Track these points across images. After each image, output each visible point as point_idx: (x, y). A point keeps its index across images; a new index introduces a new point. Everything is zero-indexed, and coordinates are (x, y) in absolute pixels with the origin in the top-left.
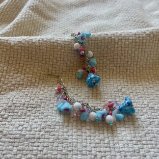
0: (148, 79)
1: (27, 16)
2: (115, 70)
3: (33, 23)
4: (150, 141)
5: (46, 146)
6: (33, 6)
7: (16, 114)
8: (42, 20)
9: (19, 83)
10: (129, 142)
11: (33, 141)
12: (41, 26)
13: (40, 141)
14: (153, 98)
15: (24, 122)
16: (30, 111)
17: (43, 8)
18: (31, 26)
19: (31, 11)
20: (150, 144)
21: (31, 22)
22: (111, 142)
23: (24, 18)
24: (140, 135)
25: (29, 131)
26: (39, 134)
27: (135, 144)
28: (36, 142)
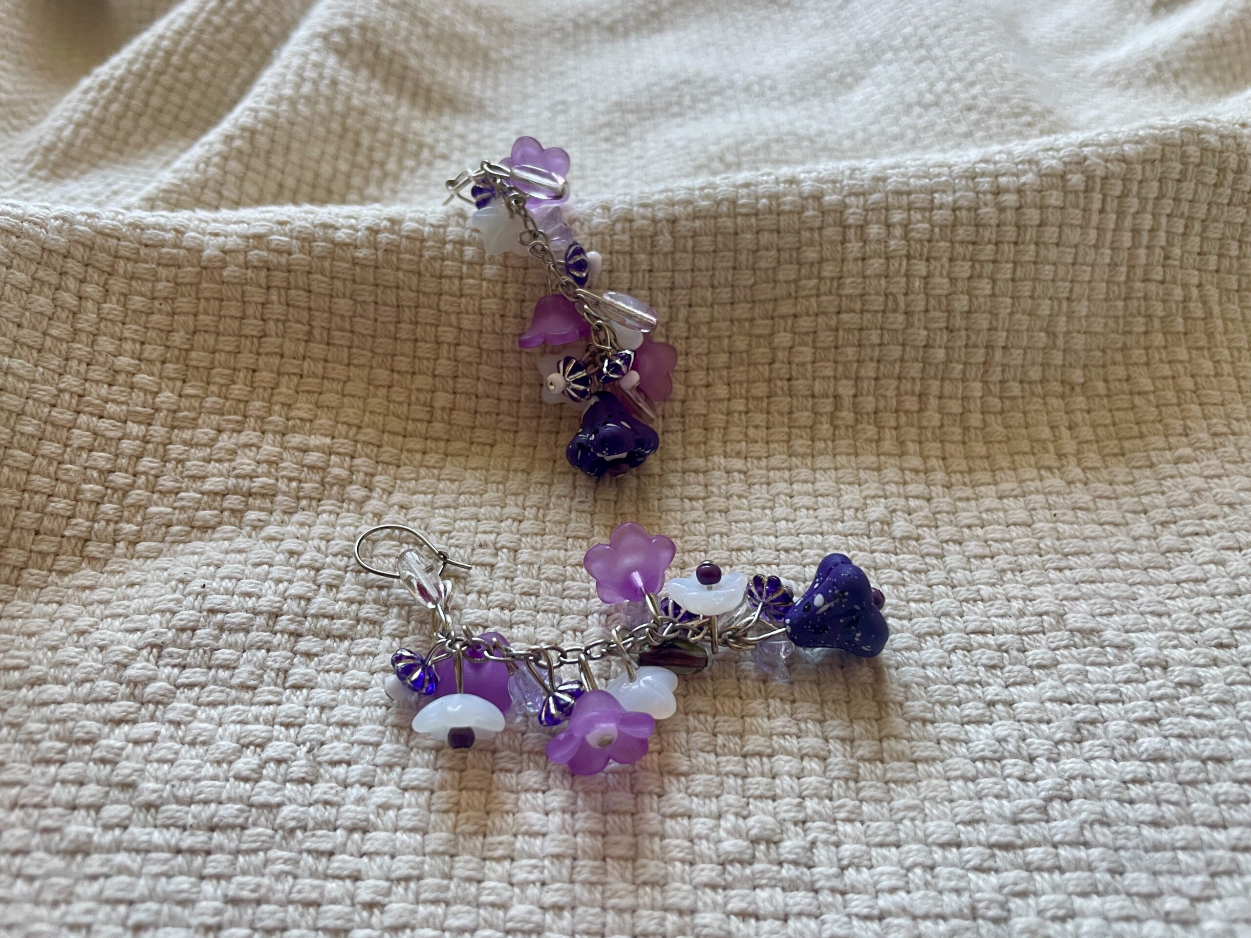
0: (1060, 456)
1: (306, 89)
2: (847, 402)
3: (345, 129)
4: (1074, 844)
5: (407, 879)
6: (344, 31)
7: (223, 674)
8: (403, 111)
9: (245, 484)
10: (938, 854)
11: (326, 846)
12: (395, 150)
13: (367, 847)
14: (1091, 572)
15: (271, 722)
16: (309, 655)
17: (407, 40)
18: (331, 149)
19: (332, 61)
20: (1077, 865)
21: (335, 126)
22: (821, 853)
23: (293, 102)
24: (1007, 807)
25: (301, 781)
26: (360, 800)
27: (978, 869)
28: (343, 848)
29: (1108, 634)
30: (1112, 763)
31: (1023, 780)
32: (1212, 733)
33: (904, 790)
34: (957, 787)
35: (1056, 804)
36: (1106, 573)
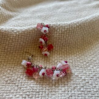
29: (79, 76)
30: (77, 92)
31: (67, 94)
32: (89, 88)
33: (54, 96)
34: (60, 95)
35: (70, 97)
36: (80, 69)
